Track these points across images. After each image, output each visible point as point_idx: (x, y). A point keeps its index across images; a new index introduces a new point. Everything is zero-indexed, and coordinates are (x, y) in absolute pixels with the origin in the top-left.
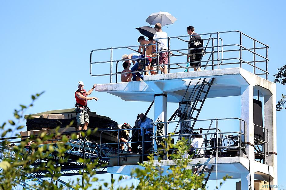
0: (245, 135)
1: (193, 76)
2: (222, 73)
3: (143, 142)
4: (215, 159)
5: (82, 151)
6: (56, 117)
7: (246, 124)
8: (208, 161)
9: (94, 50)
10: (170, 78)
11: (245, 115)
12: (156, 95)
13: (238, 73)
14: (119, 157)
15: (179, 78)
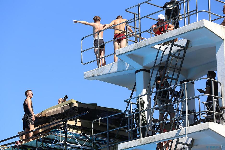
0: (222, 99)
1: (160, 39)
2: (187, 29)
3: (129, 126)
4: (185, 129)
5: (63, 143)
6: (52, 113)
7: (222, 85)
8: (179, 132)
9: (83, 38)
10: (139, 47)
11: (221, 76)
12: (137, 72)
13: (202, 26)
14: (109, 147)
15: (147, 46)
